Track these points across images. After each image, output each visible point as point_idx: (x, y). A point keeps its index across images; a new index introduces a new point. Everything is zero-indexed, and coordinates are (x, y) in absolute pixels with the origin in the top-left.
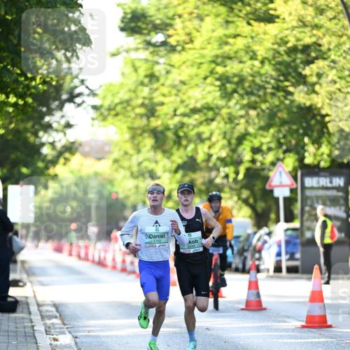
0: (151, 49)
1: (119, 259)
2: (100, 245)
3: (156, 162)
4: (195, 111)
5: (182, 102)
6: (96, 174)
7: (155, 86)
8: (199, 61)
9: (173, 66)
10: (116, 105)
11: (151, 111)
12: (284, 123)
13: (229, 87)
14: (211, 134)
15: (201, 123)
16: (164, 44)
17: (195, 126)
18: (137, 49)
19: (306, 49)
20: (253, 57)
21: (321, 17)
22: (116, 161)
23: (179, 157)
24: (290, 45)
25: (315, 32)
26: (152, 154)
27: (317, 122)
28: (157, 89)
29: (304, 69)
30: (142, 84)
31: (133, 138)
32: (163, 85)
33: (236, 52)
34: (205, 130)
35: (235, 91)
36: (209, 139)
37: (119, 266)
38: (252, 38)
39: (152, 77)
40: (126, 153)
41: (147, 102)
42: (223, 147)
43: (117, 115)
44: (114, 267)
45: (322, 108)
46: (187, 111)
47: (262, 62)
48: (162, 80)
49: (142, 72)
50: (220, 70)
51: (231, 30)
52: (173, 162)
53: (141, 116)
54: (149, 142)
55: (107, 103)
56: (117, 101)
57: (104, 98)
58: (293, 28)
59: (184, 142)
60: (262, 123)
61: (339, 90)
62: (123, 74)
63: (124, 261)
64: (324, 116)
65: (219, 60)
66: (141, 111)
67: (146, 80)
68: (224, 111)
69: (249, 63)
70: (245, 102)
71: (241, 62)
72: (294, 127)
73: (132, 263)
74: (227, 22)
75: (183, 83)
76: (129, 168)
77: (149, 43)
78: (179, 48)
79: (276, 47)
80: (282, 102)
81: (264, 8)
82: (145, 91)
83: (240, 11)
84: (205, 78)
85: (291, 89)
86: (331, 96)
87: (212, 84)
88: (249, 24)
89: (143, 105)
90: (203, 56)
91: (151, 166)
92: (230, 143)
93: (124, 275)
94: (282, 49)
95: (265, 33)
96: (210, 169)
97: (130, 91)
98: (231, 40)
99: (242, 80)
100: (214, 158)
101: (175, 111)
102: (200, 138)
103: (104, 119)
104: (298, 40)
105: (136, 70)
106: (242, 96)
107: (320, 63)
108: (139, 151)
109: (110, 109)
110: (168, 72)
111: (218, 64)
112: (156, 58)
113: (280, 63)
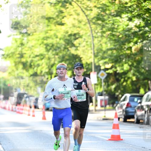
0: (22, 34)
1: (11, 107)
2: (4, 102)
3: (23, 73)
4: (37, 56)
5: (32, 53)
6: (3, 78)
7: (23, 47)
8: (38, 39)
9: (29, 40)
10: (10, 54)
11: (22, 56)
12: (67, 60)
13: (49, 48)
14: (42, 64)
15: (39, 60)
16: (26, 33)
17: (36, 61)
18: (17, 35)
19: (75, 35)
20: (57, 37)
21: (80, 24)
22: (10, 73)
23: (31, 72)
24: (69, 33)
25: (78, 29)
26: (22, 71)
27: (79, 60)
28: (24, 48)
29: (74, 41)
30: (19, 46)
31: (16, 65)
32: (26, 47)
33: (51, 36)
34: (40, 62)
35: (50, 49)
36: (42, 65)
37: (11, 109)
38: (57, 31)
39: (22, 44)
40: (13, 70)
41: (20, 53)
42: (47, 68)
43: (10, 57)
44: (9, 110)
45: (80, 55)
46: (34, 56)
47: (60, 39)
48: (25, 45)
49: (19, 42)
50: (45, 42)
51: (49, 28)
52: (29, 73)
53: (19, 58)
54: (21, 66)
55: (6, 53)
56: (10, 52)
57: (6, 51)
58: (70, 28)
59: (33, 67)
60: (60, 60)
61: (87, 49)
62: (12, 43)
63: (12, 108)
64: (81, 58)
65: (45, 38)
66: (18, 56)
67: (20, 45)
68: (47, 56)
69: (55, 39)
70: (54, 52)
71: (52, 39)
72: (71, 61)
73: (15, 108)
74: (48, 26)
75: (33, 46)
76: (14, 75)
77: (21, 33)
78: (31, 34)
79: (65, 34)
80: (66, 53)
81: (60, 21)
82: (20, 49)
83: (52, 21)
84: (40, 45)
85: (70, 49)
86: (83, 51)
87: (43, 47)
88: (55, 26)
89: (19, 54)
90: (39, 37)
91: (22, 75)
92: (49, 67)
93: (12, 112)
94: (67, 35)
95: (61, 29)
96: (42, 76)
97: (14, 49)
98: (49, 32)
99: (53, 45)
100: (43, 72)
101: (30, 56)
102: (38, 65)
103: (6, 58)
104: (72, 31)
105: (16, 41)
106: (53, 51)
107: (80, 39)
108: (17, 69)
109: (7, 55)
110: (28, 43)
111: (45, 40)
112: (23, 38)
113: (66, 40)
